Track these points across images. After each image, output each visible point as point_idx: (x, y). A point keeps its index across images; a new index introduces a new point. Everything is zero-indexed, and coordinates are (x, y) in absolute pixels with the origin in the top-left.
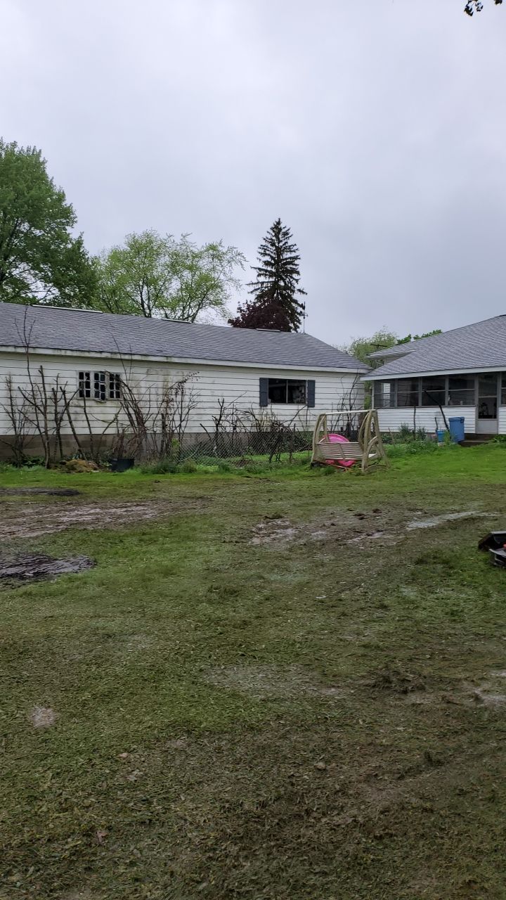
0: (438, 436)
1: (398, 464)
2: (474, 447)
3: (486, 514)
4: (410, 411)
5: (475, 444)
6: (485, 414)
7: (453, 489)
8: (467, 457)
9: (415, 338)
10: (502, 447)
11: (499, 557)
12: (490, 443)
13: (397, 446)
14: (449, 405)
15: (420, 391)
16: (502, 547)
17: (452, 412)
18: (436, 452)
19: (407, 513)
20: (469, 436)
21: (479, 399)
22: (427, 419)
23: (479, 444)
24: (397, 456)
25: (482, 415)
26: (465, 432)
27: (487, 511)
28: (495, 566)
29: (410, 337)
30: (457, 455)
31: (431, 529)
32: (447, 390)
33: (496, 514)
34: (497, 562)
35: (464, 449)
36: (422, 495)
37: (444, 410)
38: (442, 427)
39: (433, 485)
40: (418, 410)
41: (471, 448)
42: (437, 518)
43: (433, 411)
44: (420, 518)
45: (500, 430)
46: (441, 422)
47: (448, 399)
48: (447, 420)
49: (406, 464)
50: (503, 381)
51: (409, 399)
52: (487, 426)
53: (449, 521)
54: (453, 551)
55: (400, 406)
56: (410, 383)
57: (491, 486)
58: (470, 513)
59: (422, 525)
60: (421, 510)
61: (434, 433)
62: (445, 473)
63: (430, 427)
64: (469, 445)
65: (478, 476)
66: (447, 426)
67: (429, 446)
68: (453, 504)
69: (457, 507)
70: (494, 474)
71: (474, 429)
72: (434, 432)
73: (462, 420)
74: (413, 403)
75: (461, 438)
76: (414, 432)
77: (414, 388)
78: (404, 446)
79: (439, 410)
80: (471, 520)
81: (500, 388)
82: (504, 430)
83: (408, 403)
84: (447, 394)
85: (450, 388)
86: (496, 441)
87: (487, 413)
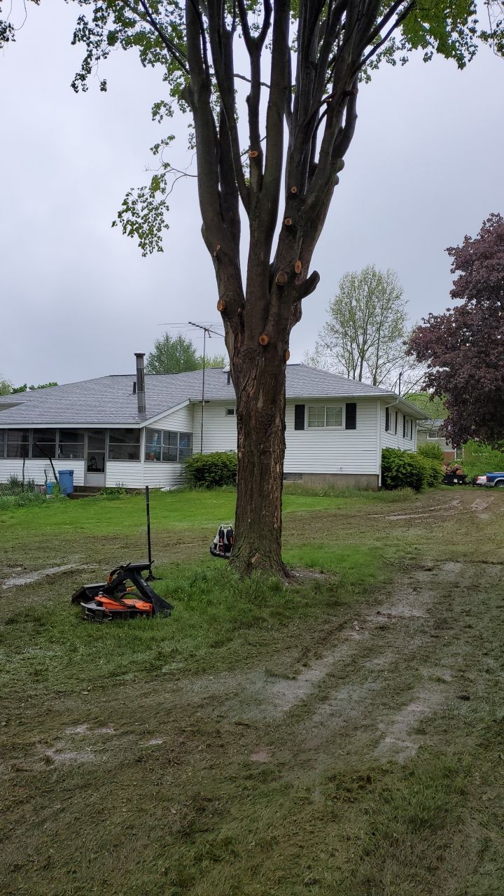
0: (47, 488)
1: (4, 518)
2: (82, 499)
3: (85, 567)
4: (18, 463)
5: (83, 496)
6: (94, 467)
7: (57, 542)
8: (75, 509)
9: (30, 388)
10: (108, 499)
11: (89, 610)
12: (98, 495)
13: (5, 498)
14: (59, 457)
15: (31, 443)
16: (94, 599)
17: (61, 465)
18: (44, 505)
19: (6, 570)
20: (77, 489)
21: (89, 453)
22: (36, 470)
23: (87, 496)
25: (90, 469)
26: (74, 484)
27: (87, 564)
28: (84, 619)
29: (25, 386)
30: (65, 507)
31: (27, 586)
32: (57, 443)
33: (95, 566)
34: (87, 615)
35: (73, 501)
36: (24, 550)
37: (54, 462)
38: (52, 479)
39: (37, 539)
40: (27, 462)
41: (79, 501)
42: (36, 573)
43: (44, 463)
44: (19, 574)
45: (107, 483)
46: (51, 475)
47: (58, 452)
48: (57, 472)
49: (12, 517)
50: (110, 436)
51: (19, 450)
52: (95, 479)
53: (48, 575)
54: (46, 608)
55: (9, 457)
56: (21, 433)
57: (94, 537)
58: (69, 567)
59: (21, 581)
60: (21, 566)
61: (43, 485)
62: (51, 525)
63: (40, 480)
64: (77, 497)
65: (83, 528)
66: (56, 478)
67: (37, 498)
68: (54, 558)
69: (58, 561)
70: (98, 526)
71: (83, 482)
72: (44, 484)
73: (71, 473)
74: (24, 455)
75: (70, 490)
76: (22, 484)
77: (25, 439)
78: (11, 499)
79: (48, 462)
80: (70, 573)
81: (108, 443)
82: (110, 483)
83: (19, 454)
84: (57, 446)
85: (60, 441)
86: (102, 494)
87: (95, 467)
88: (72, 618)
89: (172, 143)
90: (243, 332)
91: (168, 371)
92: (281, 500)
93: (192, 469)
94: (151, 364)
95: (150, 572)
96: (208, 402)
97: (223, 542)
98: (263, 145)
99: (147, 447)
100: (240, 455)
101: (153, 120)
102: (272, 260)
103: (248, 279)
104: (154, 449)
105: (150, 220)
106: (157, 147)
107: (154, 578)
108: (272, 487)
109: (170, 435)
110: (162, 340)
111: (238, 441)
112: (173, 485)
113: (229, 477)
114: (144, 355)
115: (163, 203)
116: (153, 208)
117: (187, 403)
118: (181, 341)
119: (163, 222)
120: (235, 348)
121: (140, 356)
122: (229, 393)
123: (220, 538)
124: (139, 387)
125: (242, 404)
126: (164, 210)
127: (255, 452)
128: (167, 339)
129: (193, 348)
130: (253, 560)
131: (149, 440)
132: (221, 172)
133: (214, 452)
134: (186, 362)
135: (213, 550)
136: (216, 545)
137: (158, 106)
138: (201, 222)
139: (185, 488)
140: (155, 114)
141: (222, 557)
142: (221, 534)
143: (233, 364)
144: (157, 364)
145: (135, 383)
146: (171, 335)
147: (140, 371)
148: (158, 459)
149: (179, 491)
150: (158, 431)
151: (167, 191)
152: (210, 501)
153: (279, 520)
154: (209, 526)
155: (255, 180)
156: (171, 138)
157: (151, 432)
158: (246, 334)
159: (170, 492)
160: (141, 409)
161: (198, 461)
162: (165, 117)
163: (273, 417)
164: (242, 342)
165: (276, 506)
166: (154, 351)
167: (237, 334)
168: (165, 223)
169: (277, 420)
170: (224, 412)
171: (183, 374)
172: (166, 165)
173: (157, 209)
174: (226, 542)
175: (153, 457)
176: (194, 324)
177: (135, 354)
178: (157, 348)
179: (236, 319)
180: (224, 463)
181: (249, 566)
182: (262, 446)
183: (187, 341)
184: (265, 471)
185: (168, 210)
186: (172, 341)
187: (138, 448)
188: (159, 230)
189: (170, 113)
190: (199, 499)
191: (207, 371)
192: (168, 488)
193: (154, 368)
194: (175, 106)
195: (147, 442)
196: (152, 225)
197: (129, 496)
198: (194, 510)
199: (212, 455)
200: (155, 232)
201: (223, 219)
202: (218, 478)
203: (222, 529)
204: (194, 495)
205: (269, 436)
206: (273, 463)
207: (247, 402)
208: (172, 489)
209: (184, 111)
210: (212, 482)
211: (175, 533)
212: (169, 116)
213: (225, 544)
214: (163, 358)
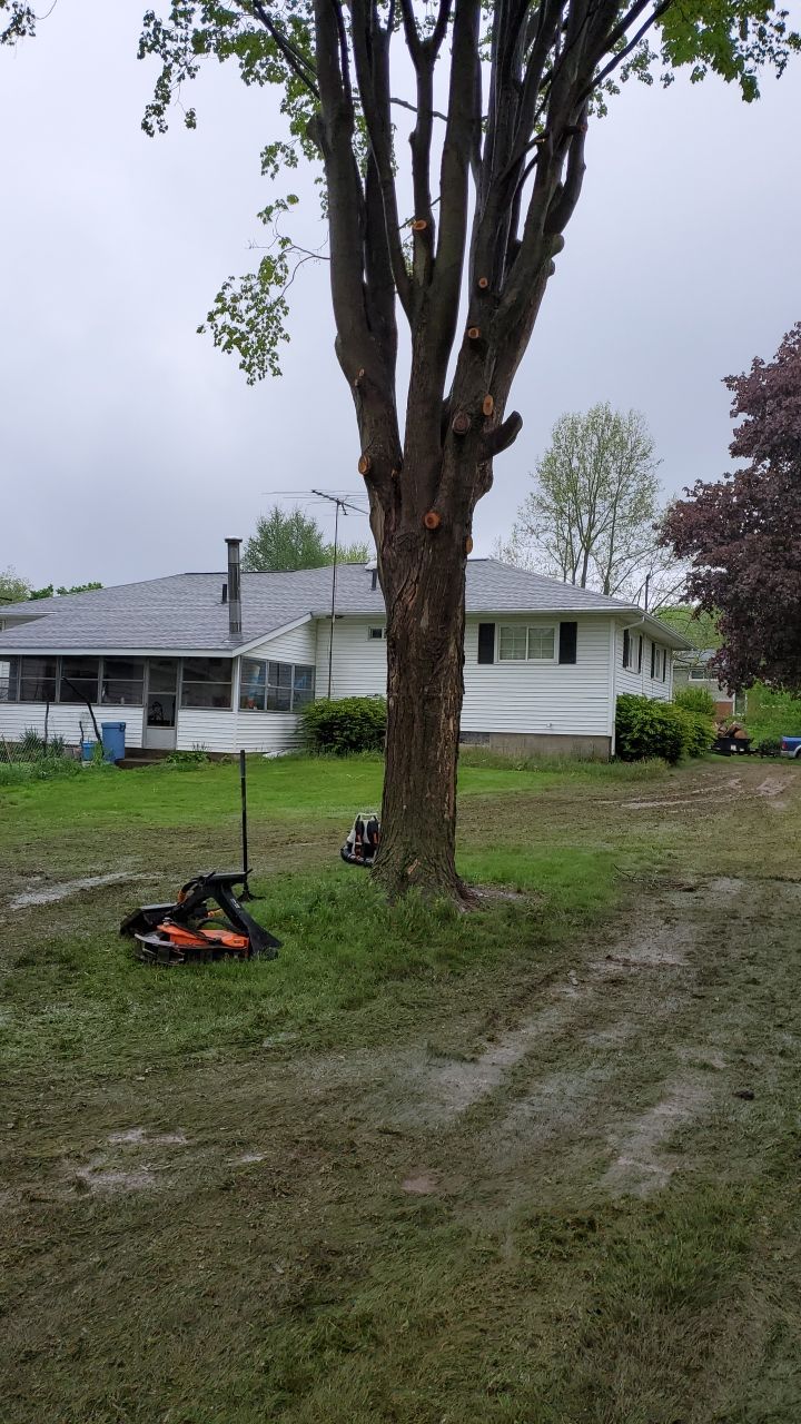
0: (84, 751)
1: (15, 797)
2: (139, 769)
3: (143, 876)
4: (39, 709)
5: (141, 765)
6: (158, 718)
7: (98, 837)
8: (126, 785)
9: (59, 592)
10: (180, 770)
11: (149, 945)
12: (163, 763)
13: (15, 765)
14: (103, 702)
15: (58, 679)
16: (156, 929)
17: (107, 714)
18: (78, 777)
19: (17, 880)
20: (132, 752)
22: (67, 722)
23: (147, 764)
24: (15, 782)
25: (152, 721)
26: (126, 745)
27: (145, 872)
28: (142, 960)
29: (51, 588)
30: (111, 782)
31: (50, 906)
32: (101, 679)
33: (159, 876)
34: (145, 954)
35: (124, 772)
36: (46, 848)
37: (94, 709)
38: (91, 737)
39: (67, 831)
40: (52, 708)
41: (134, 772)
42: (63, 886)
43: (80, 710)
44: (37, 887)
45: (179, 743)
46: (90, 729)
47: (101, 693)
48: (99, 725)
49: (28, 797)
50: (185, 670)
51: (40, 689)
52: (159, 738)
53: (83, 889)
54: (79, 941)
55: (24, 700)
56: (44, 664)
57: (157, 830)
58: (117, 876)
59: (40, 898)
60: (40, 873)
61: (77, 746)
62: (88, 810)
63: (72, 737)
64: (130, 766)
65: (139, 815)
66: (98, 735)
67: (68, 766)
68: (94, 862)
69: (99, 867)
70: (164, 813)
71: (140, 741)
72: (78, 743)
73: (122, 727)
74: (47, 697)
75: (120, 755)
76: (44, 744)
77: (50, 672)
78: (27, 766)
79: (86, 709)
80: (118, 887)
81: (180, 680)
82: (184, 743)
83: (39, 695)
84: (100, 685)
85: (106, 677)
86: (171, 761)
87: (161, 717)
88: (122, 960)
89: (293, 207)
90: (398, 506)
91: (277, 568)
92: (455, 776)
93: (314, 723)
94: (251, 556)
95: (246, 887)
96: (341, 617)
97: (362, 841)
98: (436, 211)
99: (242, 688)
100: (391, 703)
101: (263, 173)
102: (446, 394)
103: (408, 421)
104: (253, 691)
105: (259, 327)
106: (269, 211)
107: (252, 897)
108: (442, 755)
109: (280, 670)
110: (269, 518)
111: (389, 681)
112: (284, 749)
113: (371, 737)
114: (241, 541)
115: (280, 301)
116: (264, 308)
117: (308, 618)
118: (298, 520)
119: (281, 330)
120: (386, 532)
121: (233, 544)
122: (375, 603)
123: (357, 834)
124: (231, 592)
125: (396, 622)
126: (281, 314)
127: (415, 697)
128: (277, 516)
129: (318, 531)
130: (410, 871)
131: (246, 676)
132: (367, 252)
133: (349, 696)
134: (306, 554)
135: (345, 853)
136: (350, 845)
137: (271, 152)
138: (334, 332)
139: (301, 754)
140: (265, 164)
141: (361, 864)
142: (359, 827)
143: (383, 559)
144: (261, 556)
145: (225, 586)
146: (282, 510)
147: (233, 566)
148: (260, 707)
150: (261, 663)
151: (287, 281)
152: (342, 775)
153: (452, 808)
154: (341, 814)
155: (421, 266)
156: (293, 199)
157: (249, 664)
158: (404, 509)
159: (279, 759)
160: (235, 627)
161: (322, 712)
162: (282, 167)
163: (445, 642)
164: (397, 525)
165: (448, 786)
166: (256, 536)
167: (390, 511)
168: (284, 332)
169: (452, 649)
170: (366, 633)
171: (301, 574)
172: (285, 241)
173: (271, 309)
174: (367, 840)
175: (252, 703)
176: (319, 494)
177: (227, 540)
178: (261, 530)
179: (388, 488)
180: (364, 715)
181: (404, 880)
182: (426, 690)
183: (308, 520)
184: (430, 729)
185: (285, 313)
186: (287, 517)
187: (229, 688)
188: (273, 343)
189: (293, 162)
190: (324, 771)
191: (340, 567)
192: (274, 754)
193: (256, 562)
194: (299, 151)
195: (243, 679)
196: (263, 335)
197: (213, 765)
198: (315, 788)
199: (346, 702)
200: (268, 346)
201: (369, 327)
202: (354, 739)
203: (361, 819)
204: (317, 764)
205: (438, 673)
206: (443, 716)
207: (403, 619)
208: (282, 754)
209: (311, 157)
210: (345, 745)
211: (285, 825)
212: (289, 165)
213: (364, 844)
214: (271, 547)
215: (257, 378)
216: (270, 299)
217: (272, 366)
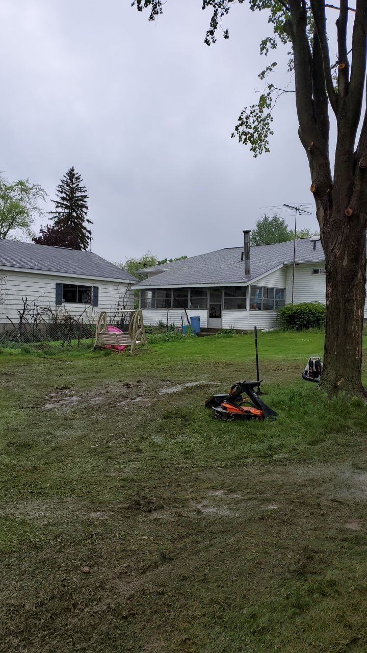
0: (183, 329)
1: (156, 349)
2: (206, 337)
3: (212, 383)
4: (164, 312)
5: (207, 335)
7: (191, 366)
8: (201, 344)
9: (170, 261)
10: (224, 337)
11: (218, 412)
12: (217, 334)
13: (156, 336)
15: (172, 298)
16: (220, 405)
17: (192, 313)
18: (182, 340)
19: (160, 383)
20: (203, 330)
21: (210, 305)
22: (176, 317)
23: (210, 335)
24: (155, 343)
25: (212, 316)
26: (201, 327)
27: (213, 381)
28: (215, 418)
29: (166, 259)
30: (195, 342)
31: (175, 394)
32: (189, 298)
33: (219, 383)
34: (216, 415)
35: (200, 338)
36: (171, 370)
38: (186, 323)
39: (178, 363)
40: (170, 311)
41: (204, 338)
42: (179, 386)
43: (181, 312)
44: (168, 386)
45: (223, 326)
46: (185, 320)
47: (190, 304)
48: (189, 318)
49: (161, 349)
50: (225, 293)
51: (164, 303)
52: (215, 323)
53: (187, 387)
54: (188, 409)
55: (158, 307)
56: (165, 292)
57: (216, 363)
58: (201, 382)
59: (170, 391)
60: (169, 380)
61: (179, 327)
62: (186, 354)
63: (178, 323)
64: (203, 336)
65: (208, 357)
66: (189, 322)
67: (177, 336)
68: (191, 376)
69: (193, 379)
70: (218, 355)
71: (206, 325)
72: (181, 326)
73: (199, 319)
74: (167, 306)
75: (198, 331)
76: (167, 326)
77: (168, 295)
78: (160, 336)
79: (183, 311)
80: (202, 387)
81: (223, 295)
82: (226, 326)
83: (164, 306)
84: (189, 300)
85: (191, 297)
86: (220, 333)
87: (215, 314)
88: (206, 417)
89: (274, 68)
90: (331, 207)
91: (266, 243)
92: (362, 338)
93: (285, 315)
94: (254, 239)
95: (259, 389)
96: (298, 264)
97: (312, 370)
98: (350, 57)
99: (251, 300)
100: (328, 303)
101: (261, 54)
102: (355, 150)
103: (336, 166)
104: (256, 301)
105: (259, 129)
106: (263, 73)
107: (262, 393)
108: (355, 328)
109: (268, 291)
110: (262, 220)
111: (327, 292)
112: (271, 328)
113: (314, 322)
114: (250, 231)
115: (269, 115)
116: (261, 120)
117: (282, 266)
118: (276, 219)
119: (269, 129)
120: (325, 220)
121: (246, 233)
122: (320, 255)
123: (310, 366)
124: (246, 255)
125: (330, 263)
126: (269, 121)
127: (341, 300)
128: (266, 219)
129: (286, 224)
130: (339, 384)
131: (253, 295)
132: (314, 85)
133: (303, 302)
134: (279, 236)
135: (304, 375)
136: (306, 372)
137: (264, 43)
138: (298, 125)
139: (279, 330)
140: (262, 49)
141: (311, 380)
142: (311, 363)
143: (323, 233)
144: (258, 238)
145: (242, 253)
146: (268, 216)
147: (247, 243)
148: (260, 308)
149: (275, 332)
150: (260, 288)
151: (272, 106)
152: (300, 340)
153: (360, 354)
154: (300, 358)
155: (342, 87)
156: (274, 64)
157: (254, 288)
158: (334, 208)
159: (269, 332)
160: (247, 272)
161: (289, 310)
162: (270, 50)
163: (356, 272)
164: (331, 215)
165: (358, 343)
166: (255, 229)
167: (327, 209)
168: (271, 130)
169: (359, 275)
170: (310, 271)
171: (278, 245)
172: (271, 86)
173: (264, 120)
174: (315, 370)
175: (256, 307)
176: (288, 206)
177: (244, 231)
178: (258, 226)
179: (325, 198)
180: (310, 311)
181: (335, 388)
182: (346, 296)
183: (281, 219)
184: (348, 315)
185: (272, 121)
186: (270, 219)
187: (245, 300)
188: (266, 136)
189: (274, 46)
190: (291, 338)
191: (297, 240)
192: (267, 330)
193: (255, 241)
194: (278, 40)
195: (251, 296)
196: (261, 133)
197: (238, 335)
198: (288, 346)
199: (301, 305)
200: (263, 138)
201: (315, 121)
202: (305, 322)
203: (312, 360)
204: (286, 334)
205: (352, 287)
206: (355, 309)
207: (334, 261)
208: (270, 330)
209: (285, 42)
210: (300, 325)
211: (274, 362)
212: (273, 48)
213: (314, 372)
214: (263, 234)
215: (258, 154)
216: (263, 116)
217: (265, 148)
